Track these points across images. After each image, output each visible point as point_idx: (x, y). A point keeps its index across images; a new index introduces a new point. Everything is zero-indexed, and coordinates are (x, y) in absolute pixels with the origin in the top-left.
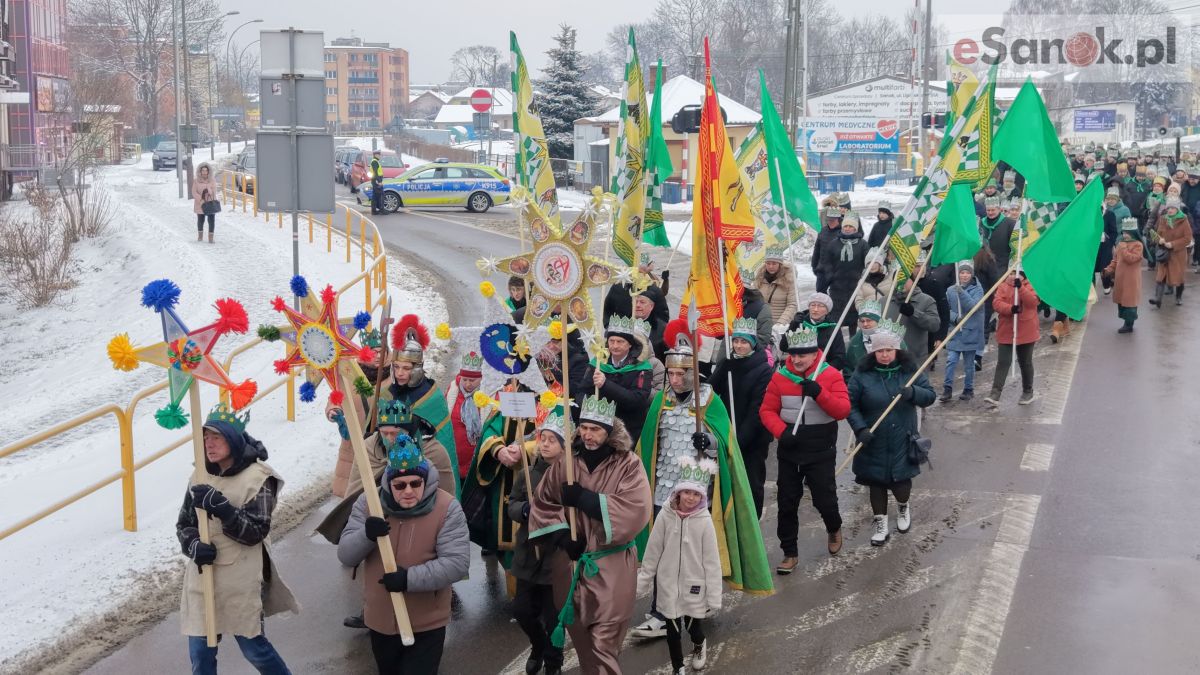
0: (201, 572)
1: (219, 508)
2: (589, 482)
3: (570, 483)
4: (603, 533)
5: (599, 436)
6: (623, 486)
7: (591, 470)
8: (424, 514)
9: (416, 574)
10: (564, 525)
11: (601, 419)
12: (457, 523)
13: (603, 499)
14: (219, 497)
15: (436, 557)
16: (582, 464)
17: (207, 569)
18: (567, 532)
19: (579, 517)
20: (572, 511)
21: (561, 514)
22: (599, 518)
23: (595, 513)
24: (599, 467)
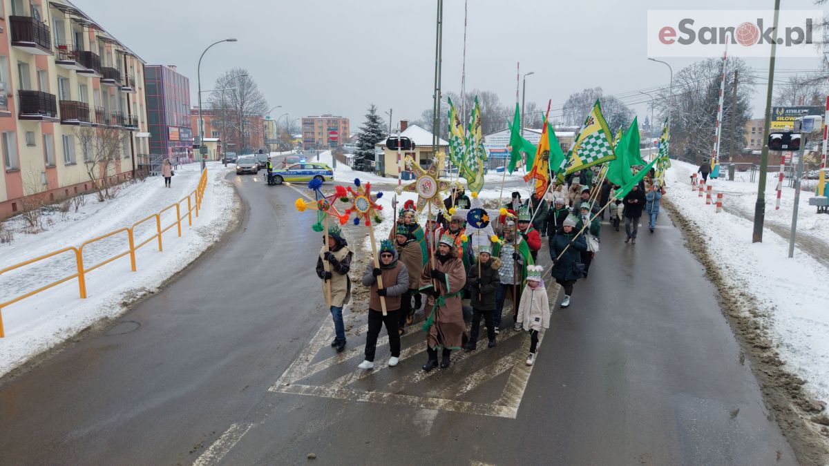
0: (326, 282)
1: (333, 261)
2: (442, 269)
3: (434, 269)
4: (446, 289)
5: (446, 249)
6: (455, 270)
7: (443, 263)
8: (393, 268)
9: (390, 290)
10: (431, 285)
11: (448, 243)
12: (404, 272)
13: (447, 275)
14: (333, 257)
15: (397, 284)
16: (439, 261)
17: (328, 281)
18: (433, 288)
19: (437, 282)
20: (434, 280)
21: (431, 280)
22: (446, 283)
23: (444, 281)
24: (446, 263)
